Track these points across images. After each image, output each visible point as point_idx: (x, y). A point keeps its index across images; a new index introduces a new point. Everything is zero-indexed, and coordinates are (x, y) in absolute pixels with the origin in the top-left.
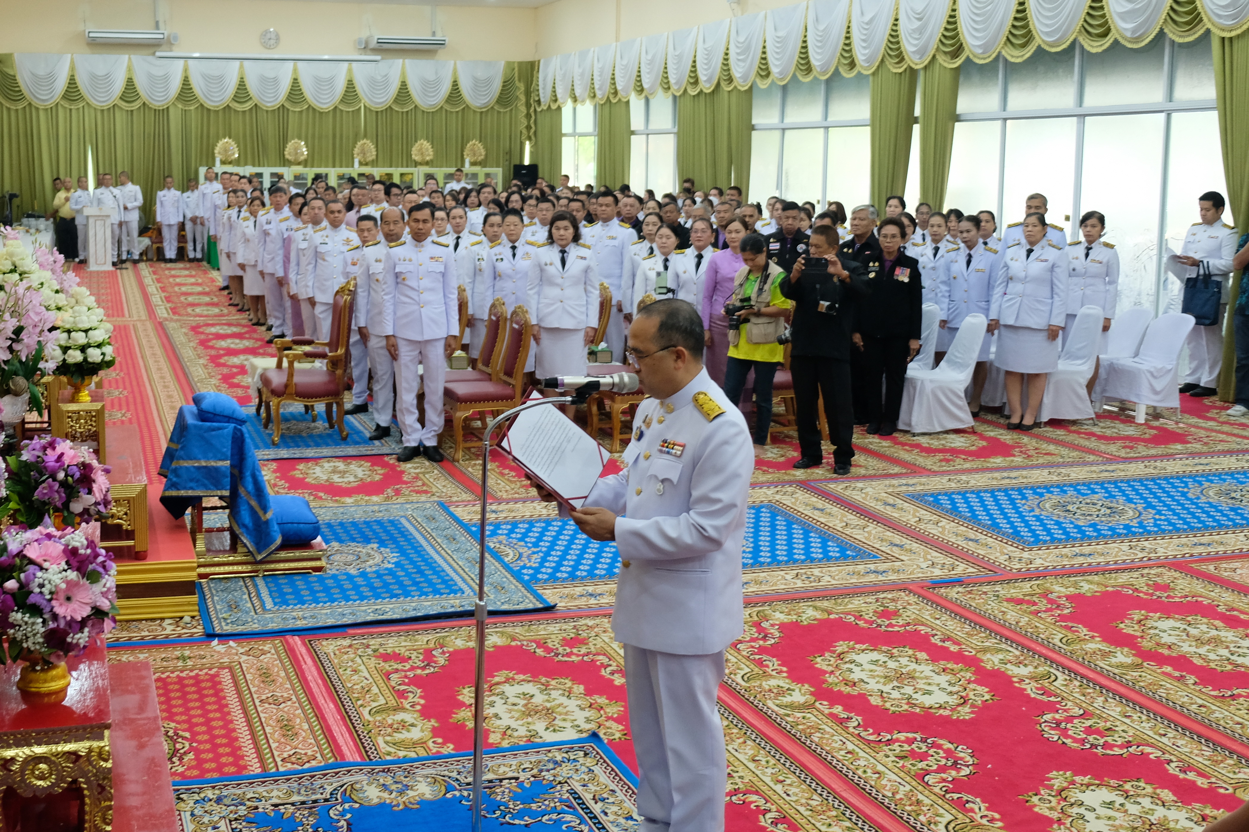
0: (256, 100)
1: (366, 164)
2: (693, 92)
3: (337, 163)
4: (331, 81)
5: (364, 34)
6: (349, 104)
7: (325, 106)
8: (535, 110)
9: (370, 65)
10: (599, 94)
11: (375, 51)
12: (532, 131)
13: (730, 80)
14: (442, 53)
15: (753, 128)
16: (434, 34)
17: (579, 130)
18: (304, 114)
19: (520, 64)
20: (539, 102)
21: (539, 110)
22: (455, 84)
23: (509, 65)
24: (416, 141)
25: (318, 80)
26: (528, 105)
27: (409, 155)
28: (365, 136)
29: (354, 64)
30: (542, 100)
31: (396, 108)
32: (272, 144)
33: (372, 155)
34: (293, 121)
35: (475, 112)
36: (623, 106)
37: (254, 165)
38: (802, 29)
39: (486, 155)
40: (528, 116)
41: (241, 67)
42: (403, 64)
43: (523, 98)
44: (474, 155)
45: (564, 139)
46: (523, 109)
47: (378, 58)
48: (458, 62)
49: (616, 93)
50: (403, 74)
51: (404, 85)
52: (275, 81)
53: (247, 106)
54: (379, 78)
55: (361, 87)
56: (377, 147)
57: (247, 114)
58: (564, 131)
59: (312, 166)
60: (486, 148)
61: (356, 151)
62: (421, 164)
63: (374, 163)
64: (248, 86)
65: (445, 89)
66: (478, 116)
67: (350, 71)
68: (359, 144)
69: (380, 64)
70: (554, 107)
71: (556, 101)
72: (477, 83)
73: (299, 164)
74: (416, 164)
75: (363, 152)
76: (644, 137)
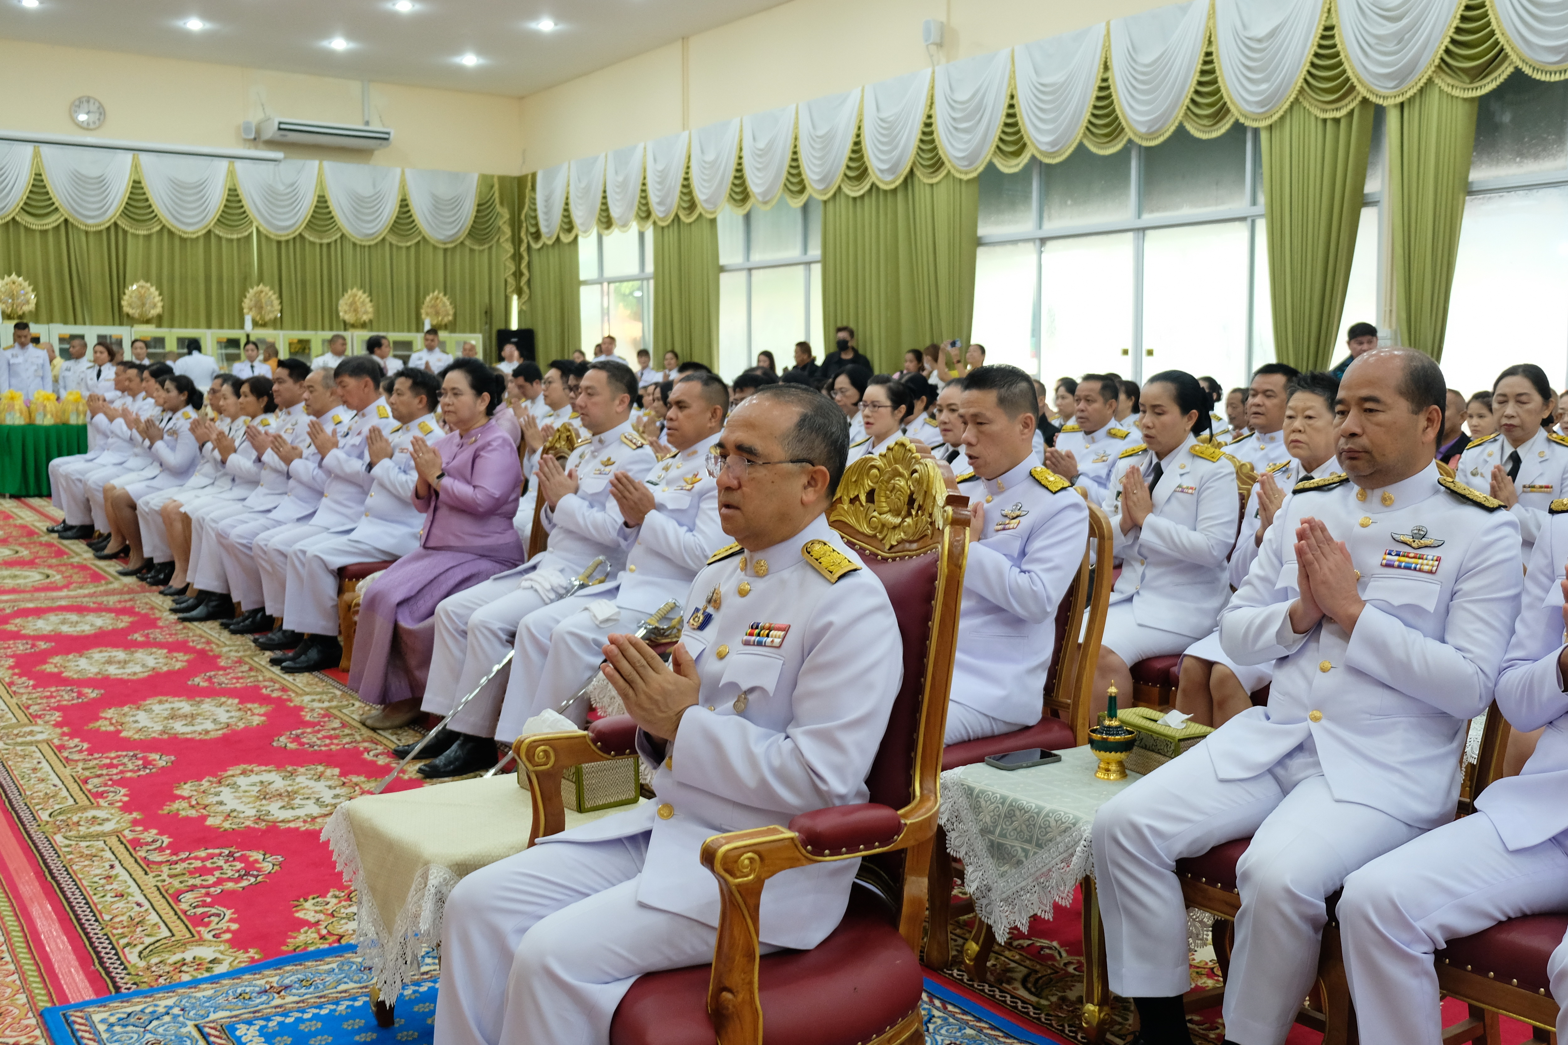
0: (65, 211)
1: (264, 325)
2: (852, 191)
3: (215, 320)
4: (200, 188)
5: (255, 117)
6: (231, 227)
7: (190, 229)
8: (529, 247)
9: (263, 166)
10: (658, 211)
11: (271, 144)
12: (524, 280)
13: (937, 164)
14: (381, 155)
15: (979, 242)
16: (367, 123)
17: (609, 273)
18: (154, 241)
19: (502, 179)
20: (537, 236)
21: (536, 246)
22: (404, 204)
23: (486, 181)
24: (345, 290)
25: (178, 187)
26: (516, 241)
27: (334, 312)
28: (261, 280)
29: (238, 164)
30: (543, 229)
31: (310, 237)
32: (98, 288)
33: (273, 310)
34: (134, 252)
35: (435, 248)
36: (706, 227)
37: (65, 322)
38: (1098, 67)
39: (455, 315)
40: (517, 257)
41: (37, 155)
42: (320, 169)
43: (507, 231)
44: (437, 313)
45: (584, 291)
46: (509, 248)
47: (279, 155)
48: (408, 172)
49: (692, 206)
50: (321, 183)
51: (322, 202)
52: (101, 182)
53: (50, 222)
54: (281, 188)
55: (252, 199)
56: (281, 296)
57: (50, 236)
58: (582, 277)
59: (172, 326)
60: (453, 303)
61: (247, 303)
62: (353, 326)
63: (278, 323)
64: (49, 188)
65: (389, 211)
66: (441, 255)
67: (231, 173)
68: (251, 292)
69: (282, 166)
70: (566, 239)
71: (570, 230)
72: (438, 205)
73: (148, 322)
74: (346, 326)
75: (259, 306)
76: (743, 275)
